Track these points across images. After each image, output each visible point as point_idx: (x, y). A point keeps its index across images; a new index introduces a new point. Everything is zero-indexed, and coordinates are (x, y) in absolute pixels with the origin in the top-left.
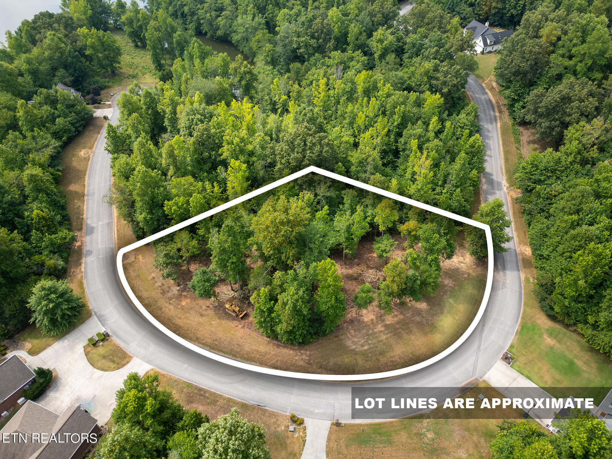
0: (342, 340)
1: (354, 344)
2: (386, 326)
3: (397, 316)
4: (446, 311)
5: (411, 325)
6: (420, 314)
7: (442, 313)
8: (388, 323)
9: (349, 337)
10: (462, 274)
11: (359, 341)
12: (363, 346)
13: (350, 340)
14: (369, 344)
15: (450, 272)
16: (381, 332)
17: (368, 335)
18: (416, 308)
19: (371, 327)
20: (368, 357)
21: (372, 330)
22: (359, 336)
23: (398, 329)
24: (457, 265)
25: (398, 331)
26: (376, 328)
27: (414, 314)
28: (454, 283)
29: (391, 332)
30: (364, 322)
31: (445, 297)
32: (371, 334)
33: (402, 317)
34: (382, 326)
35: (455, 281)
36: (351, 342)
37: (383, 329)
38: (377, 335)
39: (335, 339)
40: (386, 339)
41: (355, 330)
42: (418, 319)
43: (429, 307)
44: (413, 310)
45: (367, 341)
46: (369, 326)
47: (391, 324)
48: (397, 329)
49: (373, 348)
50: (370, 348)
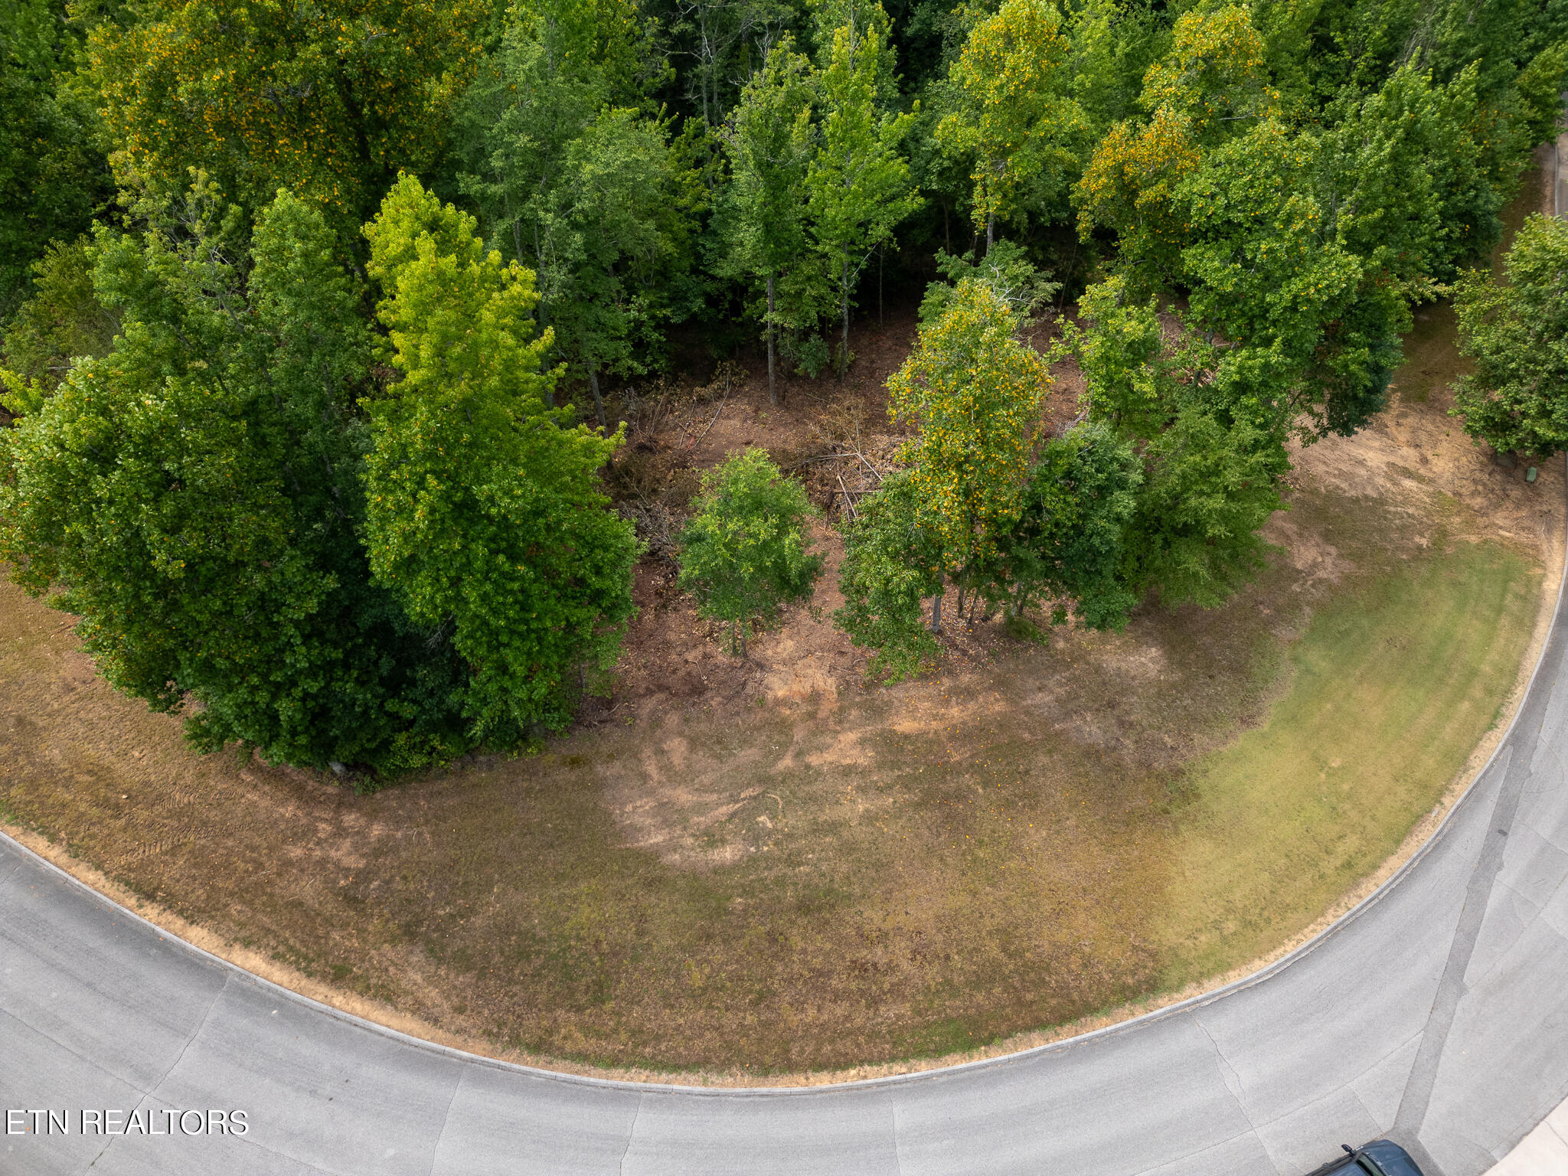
0: (599, 785)
1: (667, 823)
2: (891, 746)
3: (968, 693)
4: (1272, 708)
5: (1043, 760)
6: (1112, 705)
7: (1248, 721)
8: (905, 725)
9: (645, 777)
10: (1403, 529)
11: (701, 809)
12: (712, 839)
13: (651, 793)
14: (756, 836)
15: (1334, 510)
16: (847, 771)
17: (767, 781)
18: (1098, 670)
19: (799, 735)
20: (721, 911)
21: (799, 755)
22: (706, 779)
23: (957, 770)
24: (1380, 481)
25: (951, 785)
26: (822, 748)
27: (1072, 697)
28: (1348, 566)
29: (907, 783)
30: (762, 702)
31: (1284, 632)
32: (787, 776)
33: (997, 706)
34: (862, 742)
35: (1357, 557)
36: (648, 804)
37: (863, 758)
38: (817, 787)
39: (566, 776)
40: (869, 818)
41: (694, 743)
42: (1092, 729)
43: (1177, 676)
44: (1075, 679)
45: (745, 816)
46: (784, 727)
47: (923, 733)
48: (946, 770)
49: (770, 861)
50: (753, 860)
